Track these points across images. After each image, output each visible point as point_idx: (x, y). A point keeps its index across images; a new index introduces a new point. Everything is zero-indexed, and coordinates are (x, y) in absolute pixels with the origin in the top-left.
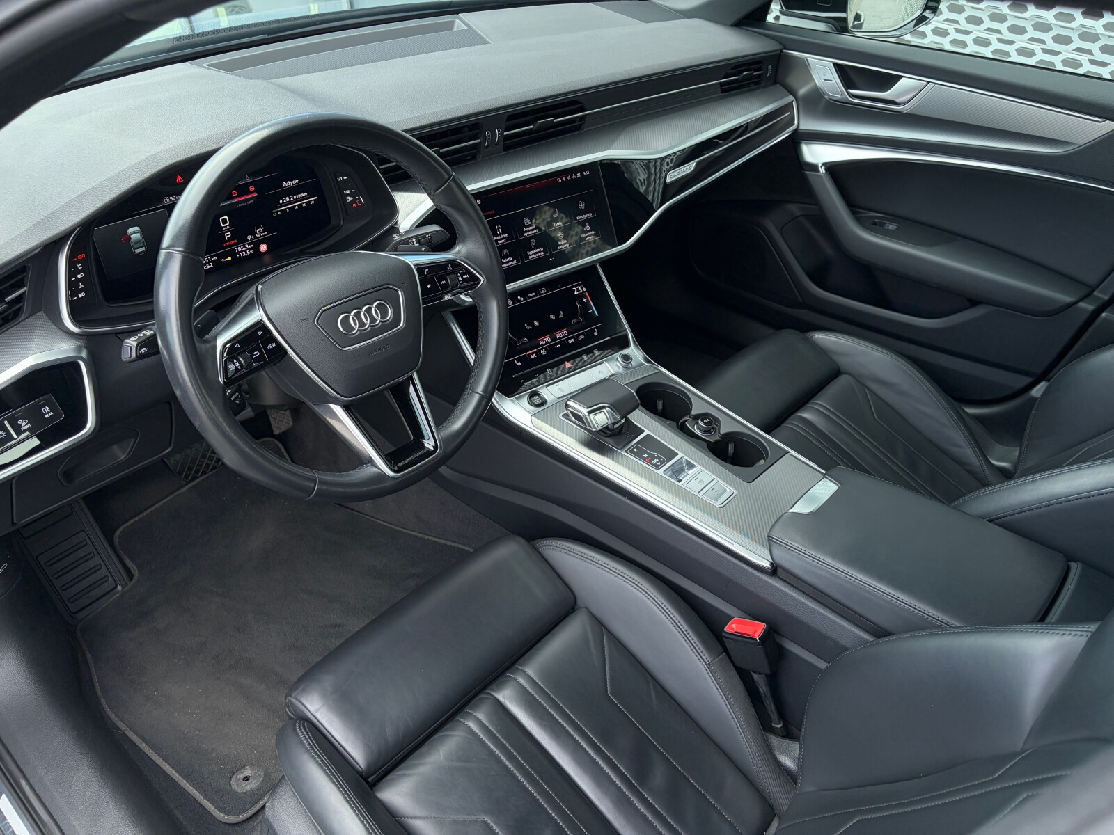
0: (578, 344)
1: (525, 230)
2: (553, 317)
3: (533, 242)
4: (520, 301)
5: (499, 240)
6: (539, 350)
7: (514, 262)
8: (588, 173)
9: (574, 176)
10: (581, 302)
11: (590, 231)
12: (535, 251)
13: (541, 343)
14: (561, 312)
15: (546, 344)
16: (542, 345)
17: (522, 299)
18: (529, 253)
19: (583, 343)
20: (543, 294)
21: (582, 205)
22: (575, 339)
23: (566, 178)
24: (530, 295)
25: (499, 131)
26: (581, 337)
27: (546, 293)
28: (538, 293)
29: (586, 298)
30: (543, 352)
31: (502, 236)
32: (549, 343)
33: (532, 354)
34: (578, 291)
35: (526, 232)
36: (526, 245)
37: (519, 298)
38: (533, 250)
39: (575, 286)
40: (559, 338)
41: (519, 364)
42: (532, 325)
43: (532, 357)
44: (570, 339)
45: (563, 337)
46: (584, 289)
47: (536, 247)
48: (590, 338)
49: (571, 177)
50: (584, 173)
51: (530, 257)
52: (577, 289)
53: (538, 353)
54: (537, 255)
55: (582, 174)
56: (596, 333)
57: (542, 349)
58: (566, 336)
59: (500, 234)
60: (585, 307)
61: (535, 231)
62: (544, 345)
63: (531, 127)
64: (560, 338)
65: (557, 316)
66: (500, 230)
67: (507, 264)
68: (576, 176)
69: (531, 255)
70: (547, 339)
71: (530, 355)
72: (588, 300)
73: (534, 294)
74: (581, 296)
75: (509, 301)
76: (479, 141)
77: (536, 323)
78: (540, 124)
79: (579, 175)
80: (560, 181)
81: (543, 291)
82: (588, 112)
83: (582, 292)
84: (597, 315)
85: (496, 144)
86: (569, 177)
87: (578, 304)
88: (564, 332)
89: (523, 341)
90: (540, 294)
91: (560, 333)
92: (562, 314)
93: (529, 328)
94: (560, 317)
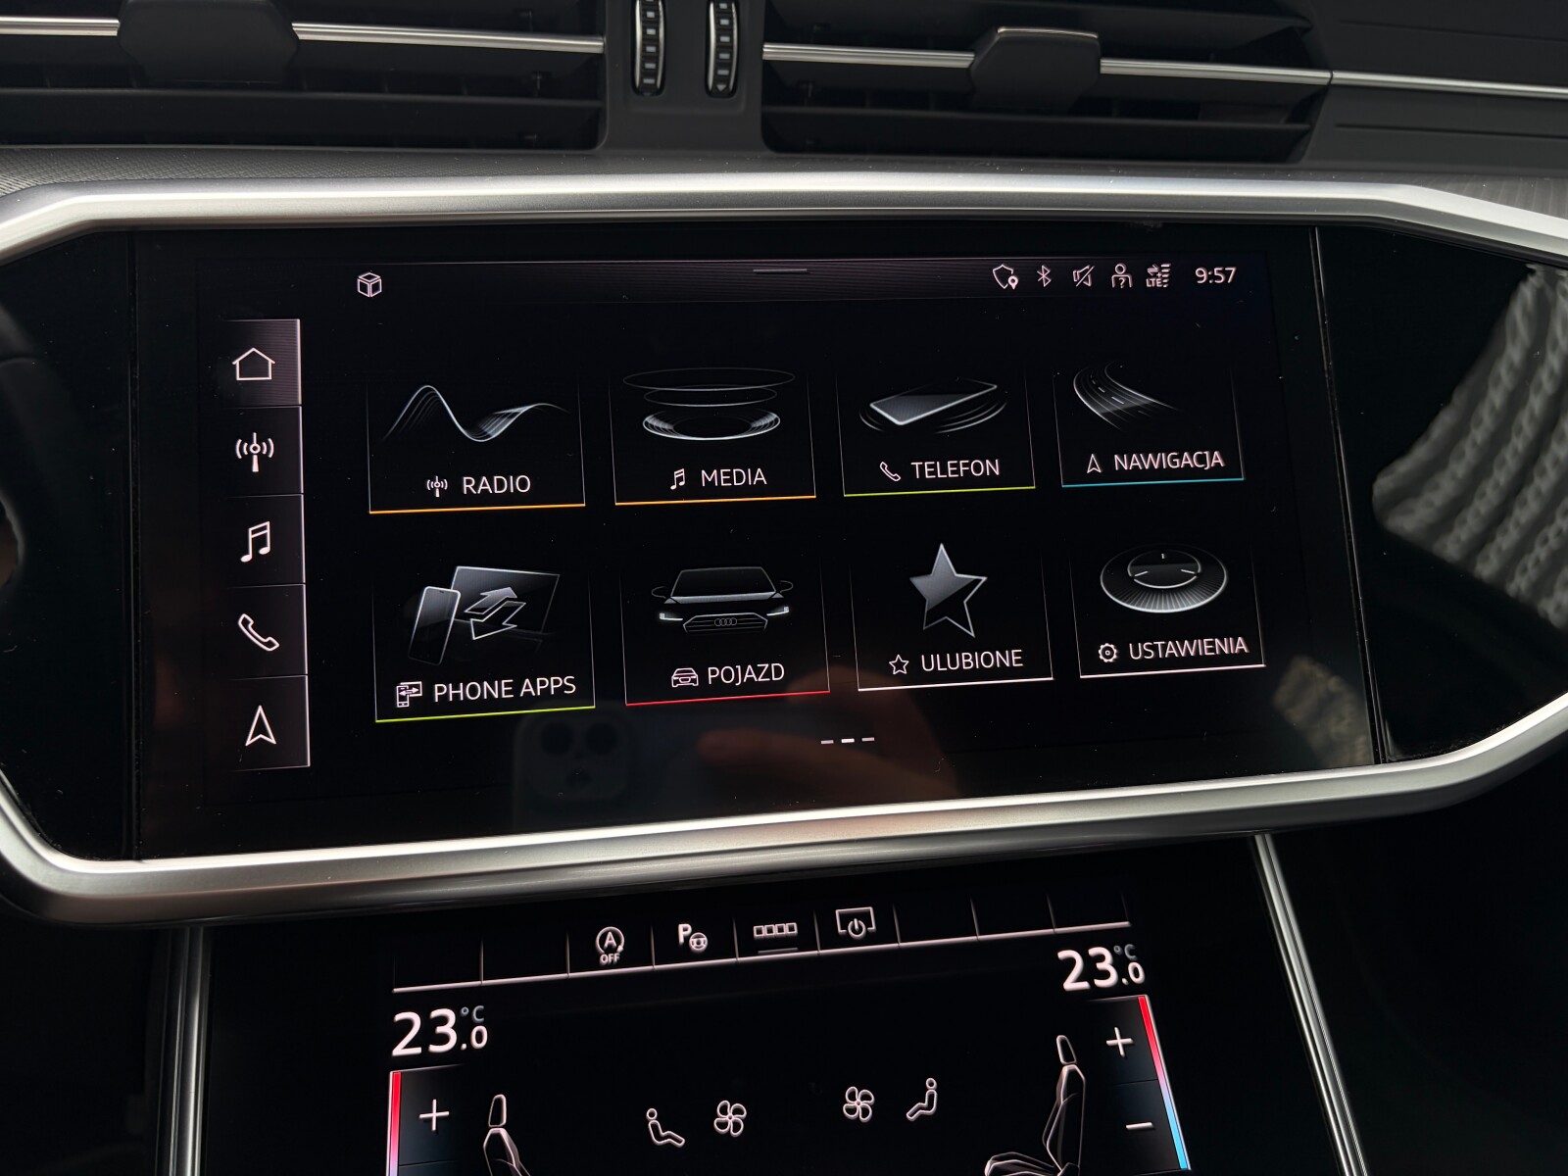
2: (859, 1104)
4: (685, 953)
8: (1224, 275)
9: (1121, 274)
10: (1092, 1053)
14: (931, 1087)
17: (700, 942)
20: (848, 941)
23: (1061, 277)
24: (762, 931)
25: (719, 15)
27: (870, 939)
28: (817, 927)
29: (1132, 1029)
34: (1091, 972)
37: (684, 930)
39: (1081, 943)
42: (694, 1119)
46: (1137, 973)
49: (1102, 275)
50: (1202, 274)
52: (1090, 963)
55: (1182, 277)
60: (1113, 1088)
63: (961, 60)
65: (892, 1100)
68: (1140, 276)
72: (1139, 1049)
73: (788, 929)
74: (1099, 1013)
75: (611, 939)
76: (593, 45)
77: (730, 1118)
78: (1007, 41)
79: (1159, 276)
80: (1013, 282)
81: (857, 925)
82: (1342, 76)
83: (1118, 989)
84: (1184, 1162)
85: (713, 93)
86: (1082, 276)
87: (1068, 1059)
90: (832, 940)
92: (931, 1096)
93: (659, 1138)
94: (911, 1116)
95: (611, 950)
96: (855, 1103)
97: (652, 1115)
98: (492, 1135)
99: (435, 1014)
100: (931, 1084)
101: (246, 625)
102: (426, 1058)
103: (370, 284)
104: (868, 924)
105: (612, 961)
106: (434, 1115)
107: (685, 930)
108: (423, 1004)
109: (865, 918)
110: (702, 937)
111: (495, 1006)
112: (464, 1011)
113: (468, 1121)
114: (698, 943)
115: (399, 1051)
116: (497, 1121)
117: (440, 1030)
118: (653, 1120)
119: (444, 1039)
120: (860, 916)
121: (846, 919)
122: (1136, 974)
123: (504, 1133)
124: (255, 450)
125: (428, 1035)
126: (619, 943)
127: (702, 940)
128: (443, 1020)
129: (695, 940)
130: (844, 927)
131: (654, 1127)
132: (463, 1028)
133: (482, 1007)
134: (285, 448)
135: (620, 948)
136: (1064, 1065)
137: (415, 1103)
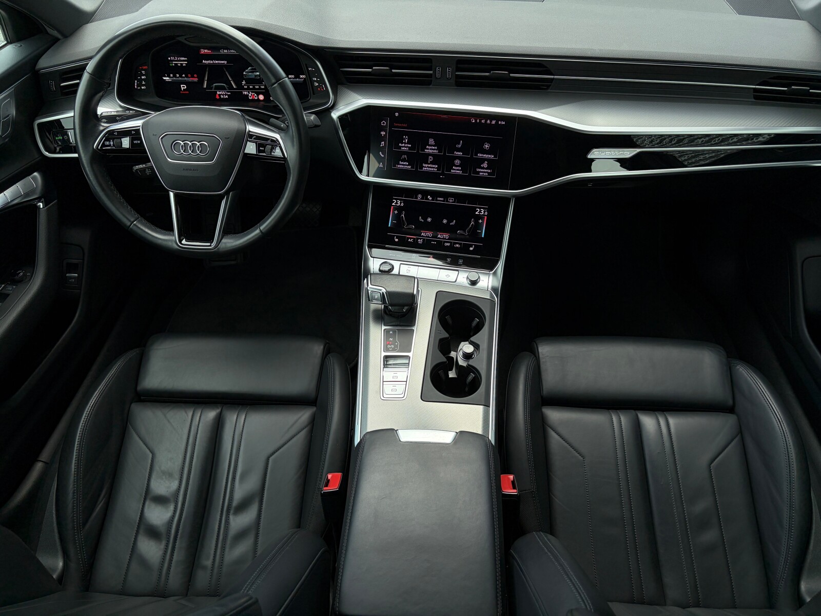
0: (451, 249)
1: (427, 147)
2: (445, 221)
3: (431, 159)
4: (428, 199)
5: (403, 147)
6: (418, 239)
7: (409, 167)
8: (502, 123)
9: (489, 122)
10: (476, 222)
11: (486, 169)
12: (430, 166)
13: (423, 234)
14: (454, 221)
15: (427, 237)
16: (423, 236)
18: (424, 165)
19: (456, 250)
21: (487, 146)
22: (451, 244)
23: (480, 121)
24: (439, 199)
25: (449, 69)
26: (457, 245)
27: (452, 202)
28: (446, 199)
29: (483, 220)
30: (420, 241)
31: (406, 145)
32: (429, 237)
33: (411, 238)
34: (480, 212)
35: (428, 149)
36: (424, 158)
37: (429, 196)
38: (429, 164)
39: (480, 208)
40: (439, 238)
41: (397, 240)
42: (425, 219)
43: (409, 240)
44: (448, 242)
45: (443, 239)
46: (486, 213)
47: (432, 163)
48: (465, 249)
49: (486, 121)
50: (500, 122)
51: (424, 169)
52: (480, 210)
53: (415, 241)
54: (431, 169)
55: (497, 123)
56: (471, 249)
57: (420, 239)
58: (445, 239)
59: (405, 143)
60: (478, 226)
61: (435, 151)
63: (487, 74)
64: (441, 238)
65: (449, 222)
66: (406, 140)
67: (403, 166)
68: (491, 121)
69: (425, 167)
70: (430, 234)
71: (408, 238)
72: (482, 223)
73: (442, 199)
74: (479, 217)
75: (420, 196)
76: (431, 72)
77: (429, 220)
78: (493, 73)
79: (494, 122)
80: (474, 121)
81: (451, 200)
82: (556, 77)
83: (483, 215)
84: (483, 236)
85: (448, 79)
86: (483, 121)
87: (473, 222)
88: (446, 236)
89: (410, 226)
90: (447, 201)
91: (442, 235)
93: (421, 220)
94: (451, 224)
97: (420, 217)
98: (402, 216)
99: (397, 201)
101: (381, 153)
102: (396, 206)
103: (397, 114)
105: (420, 199)
106: (396, 212)
108: (396, 199)
109: (452, 199)
110: (431, 198)
111: (405, 201)
112: (401, 201)
113: (400, 213)
115: (393, 204)
116: (403, 214)
119: (398, 204)
124: (383, 133)
125: (396, 203)
130: (449, 200)
132: (401, 203)
133: (403, 201)
134: (386, 133)
137: (394, 210)
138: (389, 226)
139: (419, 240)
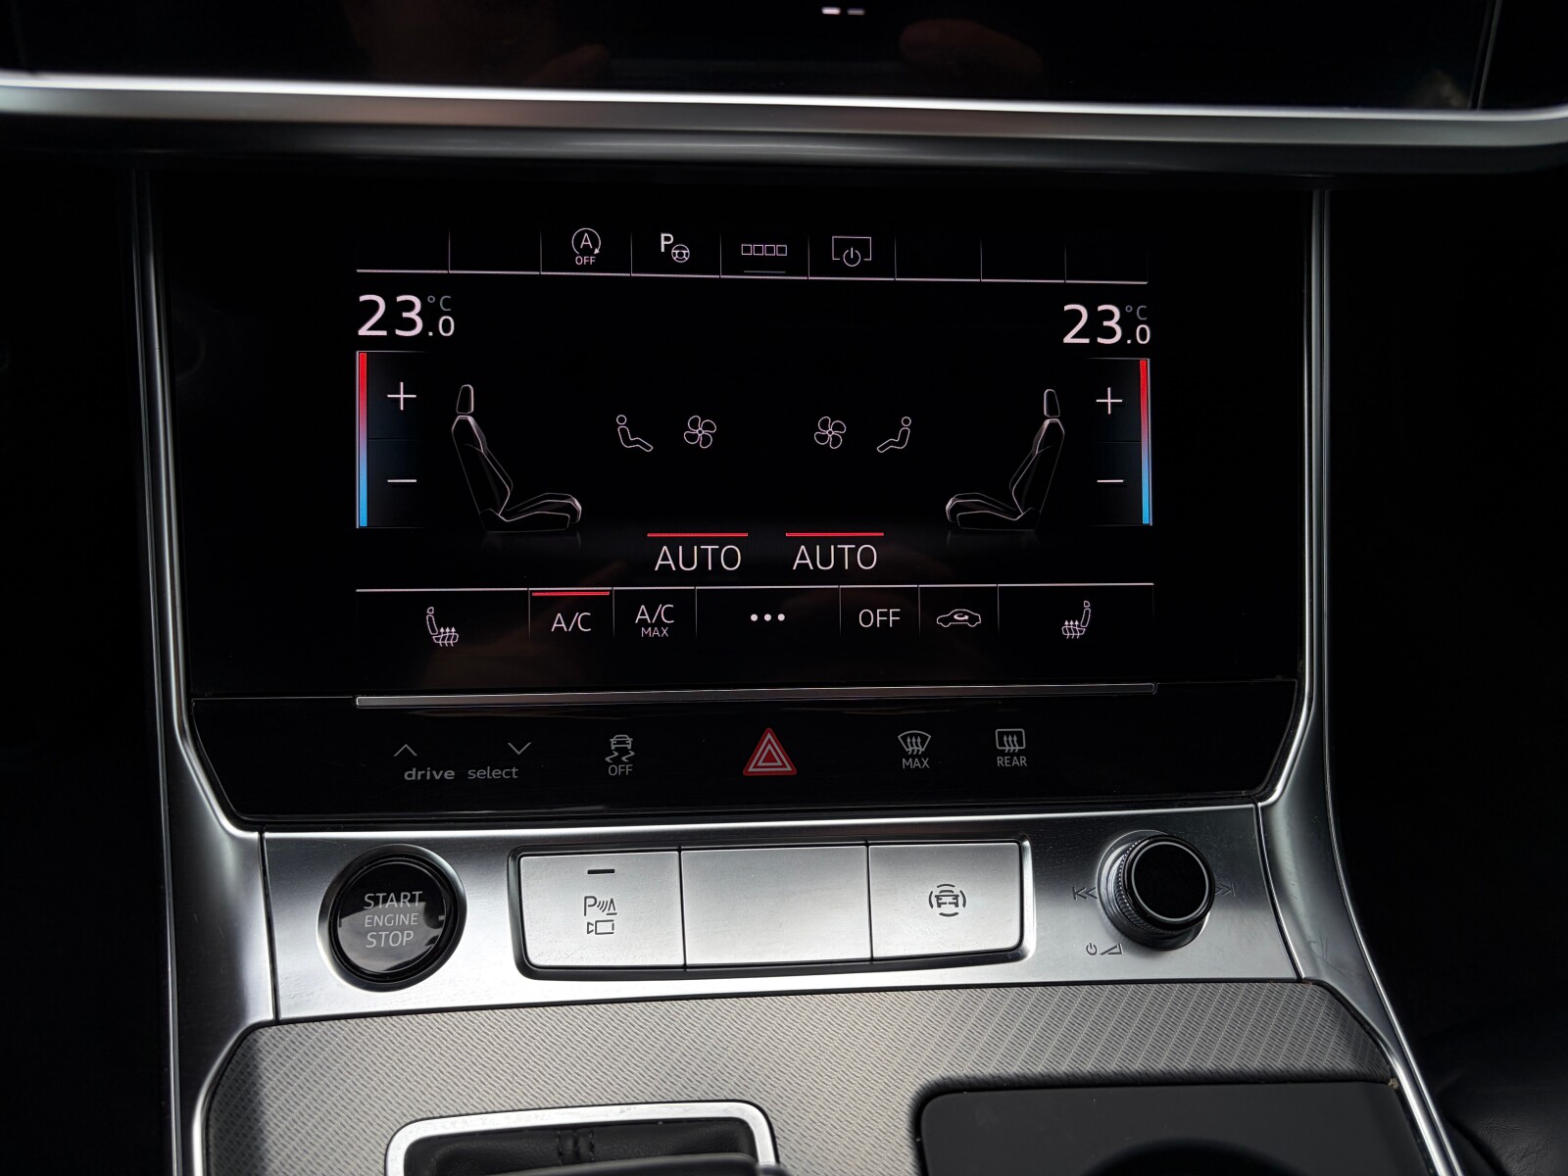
2: (830, 433)
4: (665, 262)
6: (630, 602)
13: (664, 559)
14: (906, 424)
15: (701, 576)
16: (667, 575)
17: (682, 254)
19: (950, 657)
20: (841, 269)
22: (908, 615)
24: (750, 250)
26: (961, 617)
28: (810, 250)
29: (1127, 389)
30: (652, 621)
32: (719, 575)
33: (570, 607)
34: (1095, 327)
37: (665, 240)
39: (1091, 298)
40: (804, 575)
41: (446, 636)
42: (667, 431)
43: (559, 622)
44: (875, 600)
45: (838, 575)
46: (1144, 335)
52: (1097, 319)
53: (615, 616)
56: (1073, 629)
57: (651, 600)
58: (855, 575)
60: (1093, 443)
62: (680, 577)
64: (817, 576)
65: (865, 433)
70: (724, 551)
71: (550, 605)
72: (1128, 411)
73: (778, 250)
74: (1097, 367)
75: (587, 240)
77: (700, 432)
81: (853, 255)
83: (1120, 348)
84: (1147, 518)
87: (1052, 412)
88: (861, 551)
89: (547, 505)
90: (824, 266)
91: (825, 544)
92: (905, 432)
93: (628, 442)
94: (881, 449)
95: (587, 251)
96: (827, 432)
97: (622, 420)
98: (459, 421)
99: (400, 299)
100: (906, 422)
102: (392, 341)
104: (865, 254)
105: (588, 263)
106: (402, 396)
107: (667, 239)
108: (387, 288)
109: (862, 246)
110: (685, 249)
111: (463, 298)
112: (432, 299)
113: (435, 406)
114: (681, 254)
115: (363, 331)
116: (465, 408)
117: (405, 315)
118: (622, 426)
119: (411, 324)
120: (858, 245)
121: (842, 246)
122: (1143, 337)
123: (471, 420)
125: (394, 318)
126: (595, 245)
127: (684, 252)
128: (410, 306)
129: (677, 252)
130: (839, 254)
131: (623, 431)
132: (429, 315)
133: (449, 297)
135: (597, 251)
136: (1048, 418)
137: (382, 383)
138: (362, 519)
139: (642, 614)
